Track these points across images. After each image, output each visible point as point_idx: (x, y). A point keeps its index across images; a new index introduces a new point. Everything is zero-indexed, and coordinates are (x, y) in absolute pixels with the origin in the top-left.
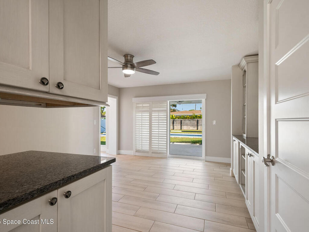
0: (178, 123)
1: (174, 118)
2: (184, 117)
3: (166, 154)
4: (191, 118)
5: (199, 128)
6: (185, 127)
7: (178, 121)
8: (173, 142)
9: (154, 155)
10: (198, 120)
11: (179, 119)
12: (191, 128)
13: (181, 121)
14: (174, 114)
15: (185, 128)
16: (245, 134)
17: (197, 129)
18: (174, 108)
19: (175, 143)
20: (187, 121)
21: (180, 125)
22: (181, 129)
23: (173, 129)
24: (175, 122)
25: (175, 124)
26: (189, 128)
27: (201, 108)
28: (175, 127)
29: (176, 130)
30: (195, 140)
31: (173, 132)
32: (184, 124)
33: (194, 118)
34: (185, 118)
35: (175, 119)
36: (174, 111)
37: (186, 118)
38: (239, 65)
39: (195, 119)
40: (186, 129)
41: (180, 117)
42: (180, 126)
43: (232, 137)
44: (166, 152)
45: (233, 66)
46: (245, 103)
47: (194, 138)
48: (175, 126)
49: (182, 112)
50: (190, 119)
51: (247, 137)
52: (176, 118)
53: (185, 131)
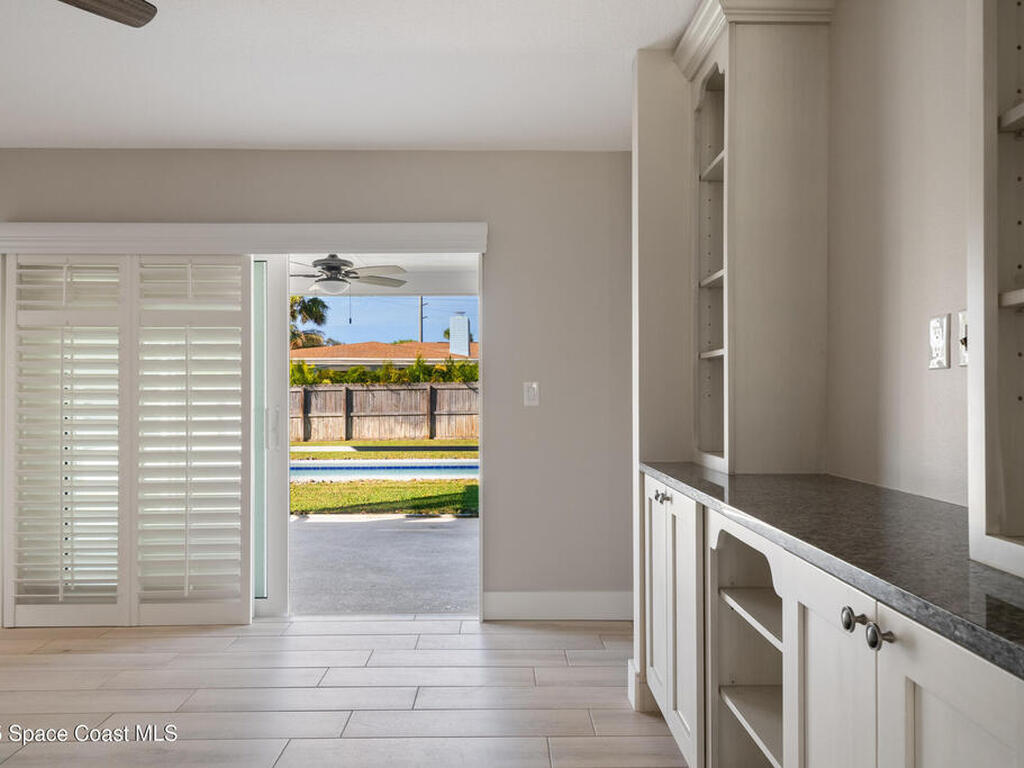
0: (331, 404)
1: (310, 377)
2: (364, 373)
3: (238, 600)
4: (399, 380)
5: (438, 431)
6: (372, 424)
7: (330, 395)
8: (304, 513)
9: (153, 614)
10: (433, 392)
11: (337, 387)
12: (403, 432)
13: (349, 393)
14: (312, 359)
15: (369, 430)
16: (720, 453)
17: (432, 435)
18: (310, 325)
19: (313, 518)
20: (381, 396)
21: (342, 413)
22: (349, 437)
23: (307, 438)
24: (313, 401)
25: (313, 413)
26: (392, 431)
27: (447, 333)
28: (314, 426)
29: (321, 443)
30: (420, 494)
31: (303, 454)
32: (363, 408)
33: (417, 380)
34: (367, 377)
35: (314, 383)
36: (311, 342)
37: (377, 379)
38: (675, 47)
39: (421, 385)
40: (376, 435)
41: (339, 377)
42: (342, 420)
43: (642, 474)
44: (237, 586)
45: (641, 51)
46: (722, 268)
47: (414, 485)
48: (315, 423)
49: (355, 350)
50: (395, 382)
51: (732, 476)
52: (321, 377)
53: (370, 444)
